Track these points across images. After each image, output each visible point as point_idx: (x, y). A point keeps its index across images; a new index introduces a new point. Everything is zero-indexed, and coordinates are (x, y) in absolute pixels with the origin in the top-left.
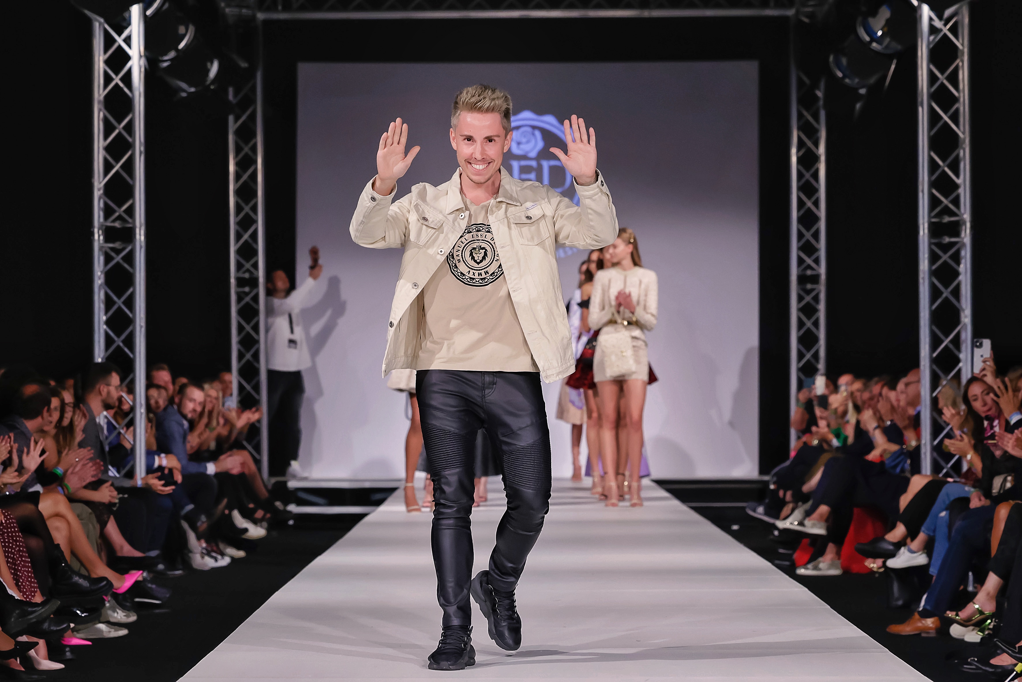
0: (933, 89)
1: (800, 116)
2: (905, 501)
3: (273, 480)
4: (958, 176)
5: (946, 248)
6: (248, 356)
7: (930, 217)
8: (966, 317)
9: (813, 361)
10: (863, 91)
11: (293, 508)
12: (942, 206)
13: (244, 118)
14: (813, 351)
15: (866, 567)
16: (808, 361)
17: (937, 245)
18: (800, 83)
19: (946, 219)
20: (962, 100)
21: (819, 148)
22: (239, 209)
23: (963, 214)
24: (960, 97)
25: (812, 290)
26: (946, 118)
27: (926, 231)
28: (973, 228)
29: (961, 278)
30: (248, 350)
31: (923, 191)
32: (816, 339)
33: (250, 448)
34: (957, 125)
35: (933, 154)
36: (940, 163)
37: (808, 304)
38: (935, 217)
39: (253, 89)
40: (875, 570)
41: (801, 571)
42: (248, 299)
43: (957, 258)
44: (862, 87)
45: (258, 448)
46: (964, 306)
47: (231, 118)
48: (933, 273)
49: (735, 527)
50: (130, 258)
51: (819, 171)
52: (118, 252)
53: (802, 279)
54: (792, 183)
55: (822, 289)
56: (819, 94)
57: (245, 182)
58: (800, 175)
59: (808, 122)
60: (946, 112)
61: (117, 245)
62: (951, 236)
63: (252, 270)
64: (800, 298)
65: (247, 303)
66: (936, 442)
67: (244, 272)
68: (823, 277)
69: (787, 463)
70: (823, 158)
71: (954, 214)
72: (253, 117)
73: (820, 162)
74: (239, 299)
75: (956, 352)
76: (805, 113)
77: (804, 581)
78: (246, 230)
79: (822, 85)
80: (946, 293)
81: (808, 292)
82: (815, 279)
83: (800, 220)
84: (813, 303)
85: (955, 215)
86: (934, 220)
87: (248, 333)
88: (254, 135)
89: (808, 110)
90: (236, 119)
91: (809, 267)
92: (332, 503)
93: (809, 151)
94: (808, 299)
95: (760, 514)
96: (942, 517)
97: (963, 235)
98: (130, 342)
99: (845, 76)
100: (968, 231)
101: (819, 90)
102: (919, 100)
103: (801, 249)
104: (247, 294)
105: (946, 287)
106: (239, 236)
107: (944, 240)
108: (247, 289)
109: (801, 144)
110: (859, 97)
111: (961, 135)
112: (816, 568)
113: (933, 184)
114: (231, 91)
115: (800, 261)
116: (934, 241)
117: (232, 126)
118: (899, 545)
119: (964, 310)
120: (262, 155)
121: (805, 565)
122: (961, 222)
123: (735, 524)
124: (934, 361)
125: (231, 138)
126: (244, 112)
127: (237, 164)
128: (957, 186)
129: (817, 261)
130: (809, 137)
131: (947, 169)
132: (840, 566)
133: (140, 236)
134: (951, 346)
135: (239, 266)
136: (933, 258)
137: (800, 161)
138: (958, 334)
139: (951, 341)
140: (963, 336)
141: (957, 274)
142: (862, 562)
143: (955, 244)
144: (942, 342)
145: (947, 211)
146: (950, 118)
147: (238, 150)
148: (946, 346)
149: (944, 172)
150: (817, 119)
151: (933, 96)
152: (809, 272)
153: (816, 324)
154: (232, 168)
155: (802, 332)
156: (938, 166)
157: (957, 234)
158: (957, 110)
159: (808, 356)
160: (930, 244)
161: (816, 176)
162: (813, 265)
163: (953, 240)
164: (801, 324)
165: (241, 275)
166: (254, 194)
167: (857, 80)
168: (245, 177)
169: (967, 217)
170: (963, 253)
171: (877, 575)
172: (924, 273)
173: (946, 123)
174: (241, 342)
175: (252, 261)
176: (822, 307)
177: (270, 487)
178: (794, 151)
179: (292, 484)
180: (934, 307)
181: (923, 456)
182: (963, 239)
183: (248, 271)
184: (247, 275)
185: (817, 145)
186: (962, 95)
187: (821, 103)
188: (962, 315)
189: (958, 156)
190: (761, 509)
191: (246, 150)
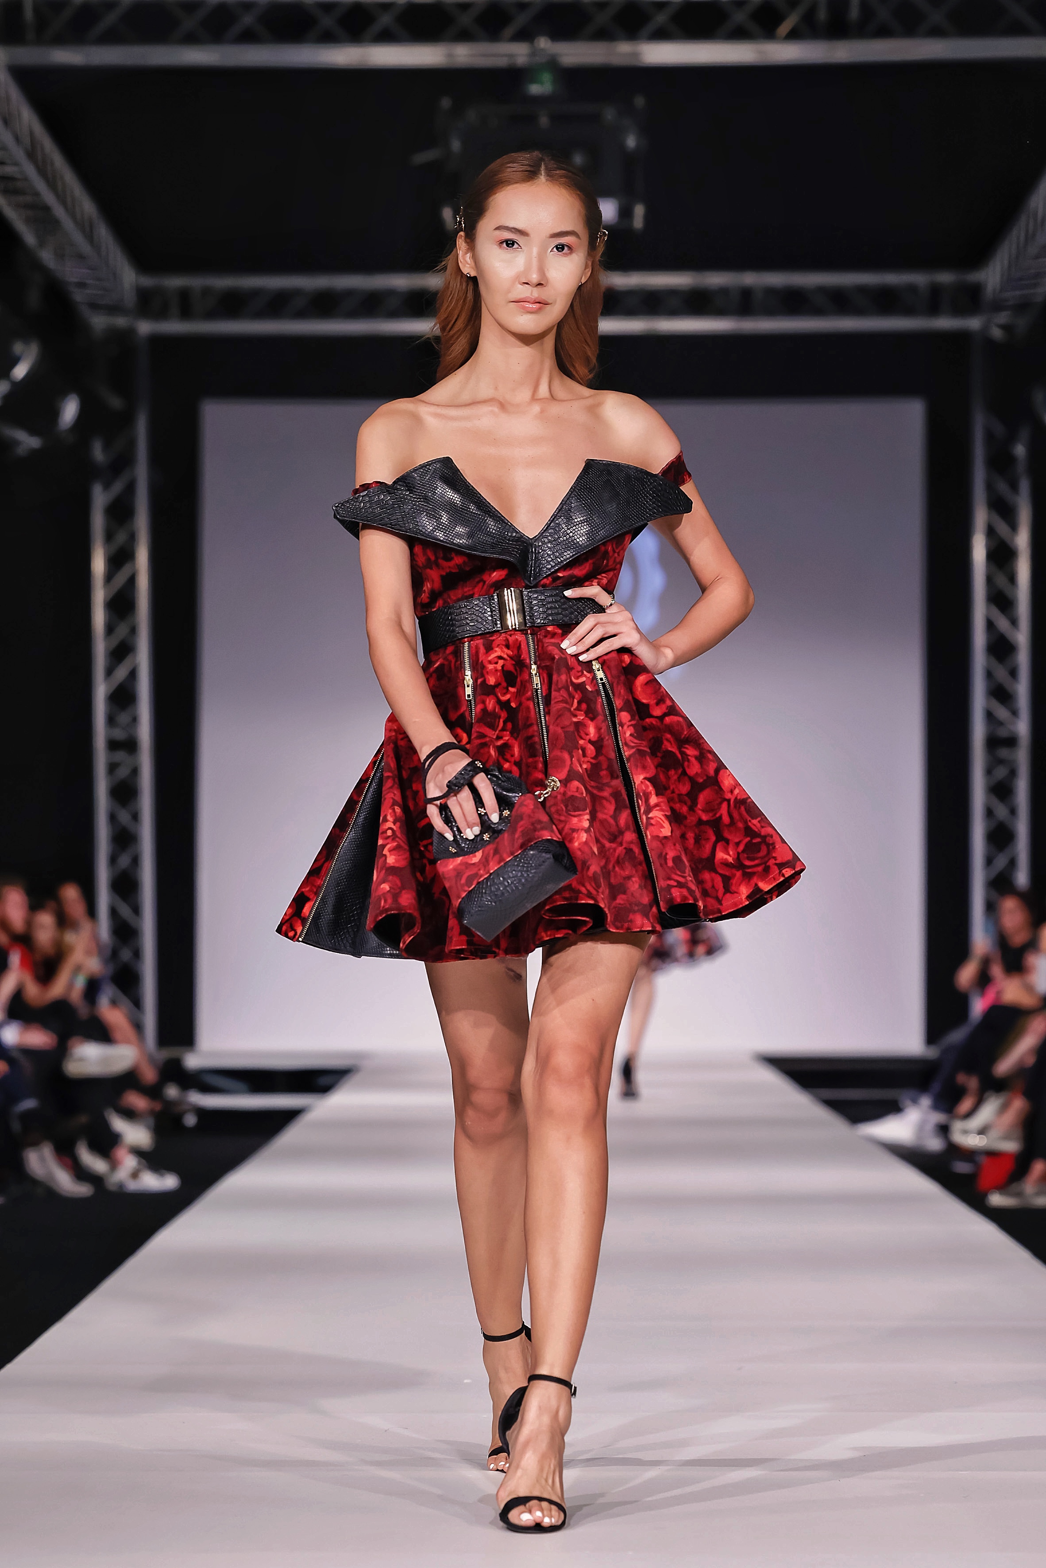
1: (990, 487)
6: (126, 861)
13: (117, 488)
14: (1007, 855)
16: (1002, 869)
18: (990, 437)
21: (1019, 536)
22: (110, 630)
25: (1006, 759)
30: (122, 852)
37: (1003, 780)
39: (132, 444)
41: (996, 1200)
42: (125, 772)
47: (97, 488)
51: (1019, 572)
53: (993, 743)
54: (975, 589)
55: (1022, 757)
56: (1019, 451)
57: (119, 590)
58: (989, 581)
59: (1001, 494)
64: (989, 772)
67: (119, 730)
68: (1024, 739)
70: (1025, 553)
72: (130, 489)
73: (1021, 560)
74: (111, 771)
76: (999, 482)
78: (119, 663)
79: (1024, 436)
81: (1001, 762)
82: (1011, 742)
83: (989, 650)
87: (123, 826)
88: (134, 515)
89: (1001, 476)
90: (105, 489)
92: (255, 1091)
93: (1004, 542)
101: (1019, 445)
103: (990, 695)
106: (109, 672)
108: (120, 756)
109: (991, 532)
112: (1019, 1194)
114: (98, 445)
115: (990, 716)
117: (100, 499)
120: (149, 546)
121: (999, 1188)
125: (98, 520)
126: (117, 478)
127: (107, 560)
129: (1015, 712)
130: (1004, 519)
135: (111, 721)
137: (989, 557)
147: (109, 537)
150: (1015, 490)
153: (1015, 811)
154: (98, 566)
155: (993, 824)
159: (1001, 862)
161: (1013, 580)
162: (1008, 719)
164: (988, 812)
165: (114, 734)
166: (134, 608)
168: (119, 581)
174: (112, 839)
175: (129, 712)
176: (1024, 784)
178: (979, 540)
179: (193, 1062)
185: (1015, 531)
187: (1022, 466)
191: (121, 538)
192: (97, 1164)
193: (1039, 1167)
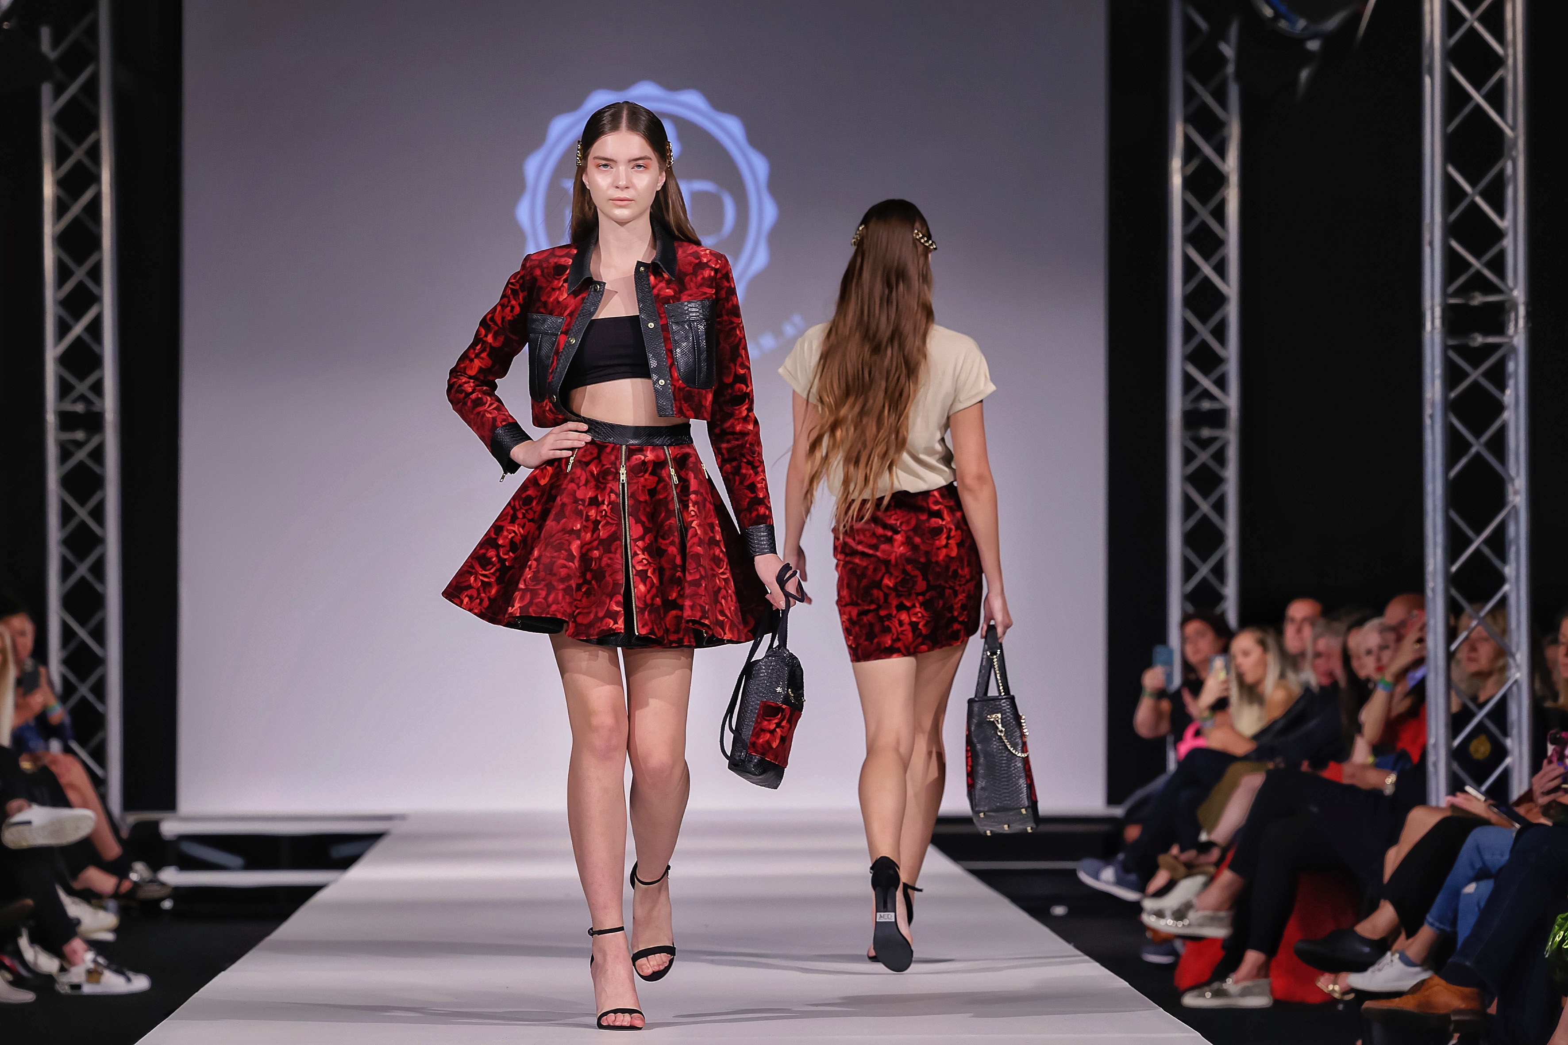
0: (1453, 41)
1: (1189, 94)
2: (1394, 858)
3: (132, 818)
4: (1501, 214)
5: (1476, 356)
6: (82, 570)
7: (1445, 295)
8: (1516, 493)
9: (1213, 580)
10: (1313, 45)
11: (171, 876)
12: (1471, 271)
13: (73, 89)
14: (1213, 561)
15: (1321, 991)
16: (1204, 580)
17: (1456, 349)
18: (1190, 29)
19: (1478, 299)
20: (1510, 61)
21: (1226, 158)
22: (63, 273)
23: (1512, 290)
24: (1507, 55)
25: (1212, 440)
26: (1478, 98)
27: (1438, 322)
28: (1529, 316)
29: (1508, 415)
30: (81, 557)
31: (1431, 244)
32: (1219, 538)
33: (83, 755)
34: (1501, 112)
35: (1451, 170)
36: (1467, 188)
37: (1204, 467)
38: (1456, 294)
39: (92, 32)
40: (1337, 995)
41: (1190, 1000)
42: (81, 455)
43: (1499, 376)
44: (1313, 37)
45: (99, 755)
46: (1513, 472)
47: (46, 90)
48: (1451, 406)
49: (1059, 910)
51: (1226, 203)
53: (1192, 419)
54: (1172, 226)
55: (1231, 436)
56: (1228, 50)
57: (76, 221)
58: (1189, 213)
59: (1204, 107)
60: (1478, 88)
62: (1486, 333)
63: (91, 396)
64: (1188, 457)
65: (81, 464)
66: (1456, 742)
67: (75, 401)
68: (1234, 415)
69: (1160, 782)
70: (1234, 179)
71: (1490, 288)
72: (91, 88)
73: (1228, 187)
74: (65, 454)
75: (1497, 562)
76: (1199, 88)
78: (78, 317)
79: (1233, 31)
80: (1477, 447)
81: (1204, 444)
82: (1218, 418)
83: (1189, 301)
84: (1212, 464)
85: (1496, 290)
86: (1452, 301)
87: (83, 524)
88: (94, 125)
89: (1204, 82)
90: (59, 91)
91: (1206, 394)
92: (251, 865)
93: (1207, 163)
94: (1204, 457)
95: (1107, 883)
96: (1469, 894)
97: (1511, 330)
99: (1278, 16)
100: (1521, 323)
101: (1227, 41)
102: (1426, 61)
103: (1190, 358)
104: (79, 445)
105: (1478, 435)
106: (63, 329)
107: (1475, 339)
108: (80, 435)
109: (1191, 152)
110: (1307, 57)
111: (1508, 132)
112: (1219, 993)
113: (1451, 230)
114: (45, 34)
115: (1189, 383)
116: (1451, 342)
118: (1381, 947)
119: (1512, 480)
120: (111, 166)
121: (1198, 986)
122: (1507, 305)
123: (1059, 903)
124: (1452, 580)
125: (47, 130)
126: (73, 77)
127: (61, 183)
128: (1499, 234)
129: (1221, 383)
130: (1207, 138)
131: (1479, 200)
132: (1267, 989)
134: (1487, 551)
135: (64, 389)
136: (1452, 375)
137: (1188, 183)
138: (1502, 528)
139: (1487, 542)
140: (1511, 531)
141: (1500, 408)
142: (1312, 981)
143: (1496, 347)
144: (1469, 542)
145: (1480, 283)
146: (1486, 98)
147: (61, 154)
148: (1478, 551)
149: (1474, 205)
150: (1222, 101)
151: (1452, 55)
152: (1206, 405)
153: (1220, 507)
154: (49, 190)
155: (1192, 522)
156: (1463, 194)
157: (1500, 329)
158: (1501, 82)
159: (1204, 570)
160: (1446, 348)
161: (1219, 214)
162: (1214, 390)
163: (1491, 340)
164: (1189, 507)
165: (68, 407)
166: (96, 243)
167: (1302, 23)
168: (76, 209)
169: (1519, 294)
170: (1511, 366)
171: (1341, 1007)
172: (1433, 405)
173: (1478, 107)
174: (67, 542)
175: (91, 379)
176: (1231, 473)
177: (125, 833)
178: (1176, 164)
179: (170, 827)
180: (1453, 473)
181: (1431, 768)
182: (1512, 337)
183: (82, 398)
184: (79, 408)
185: (1221, 152)
186: (1510, 51)
187: (1230, 69)
188: (1510, 489)
189: (1502, 172)
190: (1108, 874)
191: (78, 154)
192: (47, 964)
193: (1252, 958)
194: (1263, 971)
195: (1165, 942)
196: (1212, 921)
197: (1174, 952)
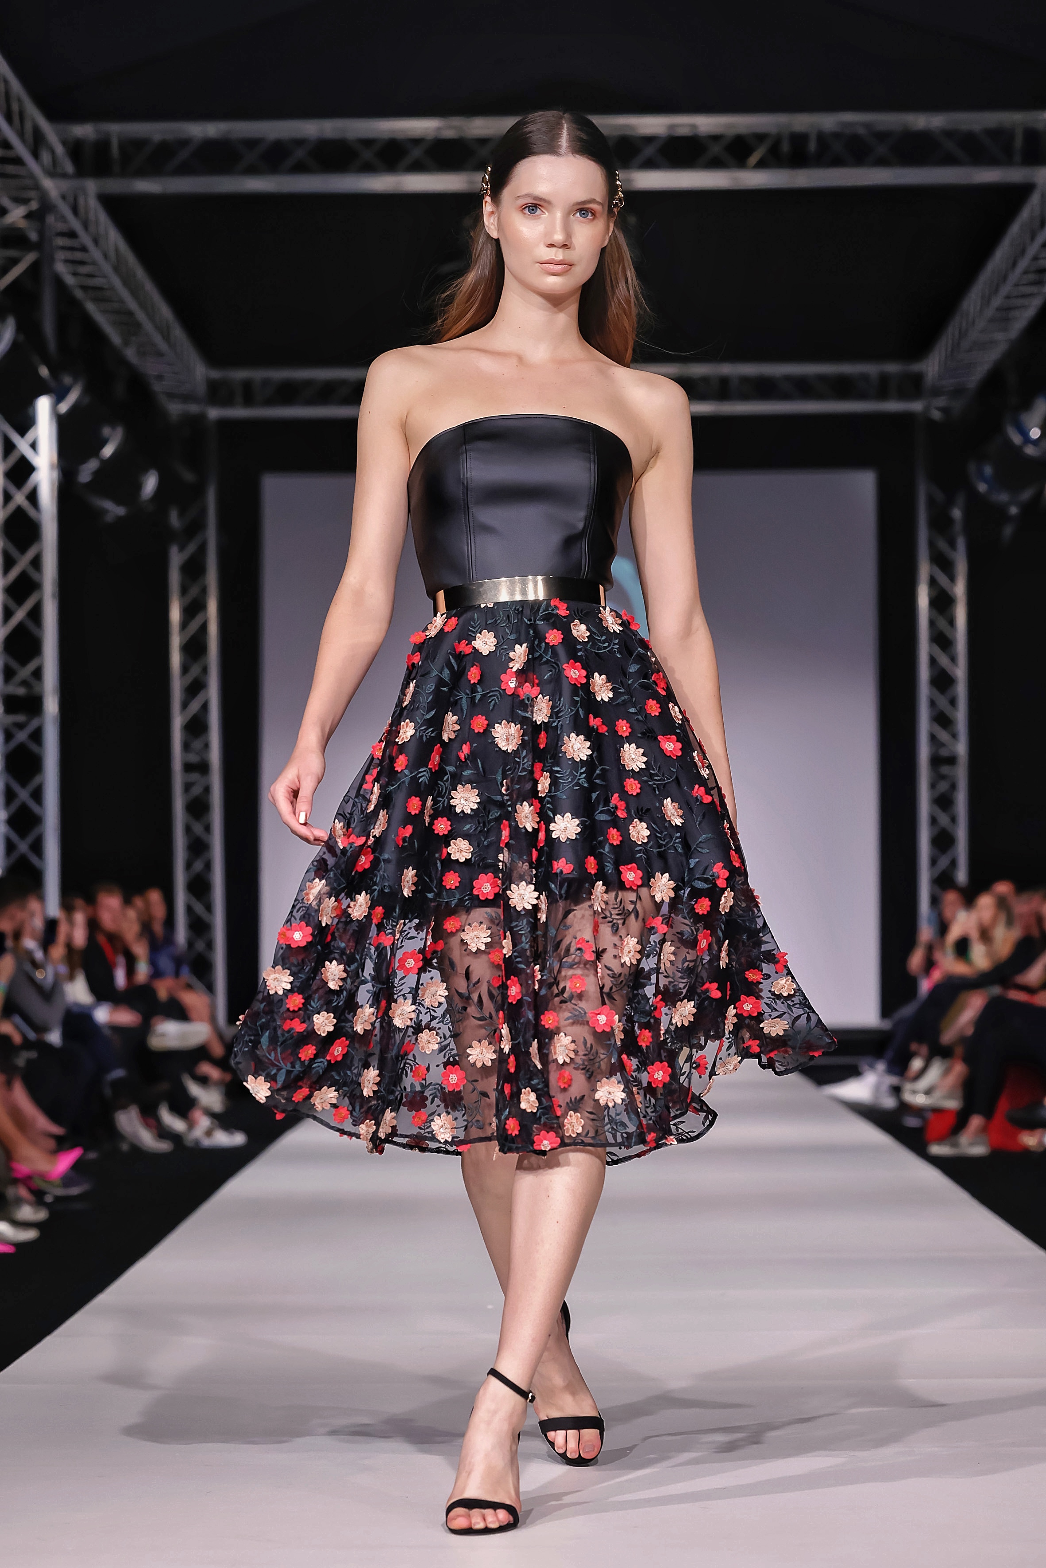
1: (931, 544)
6: (198, 866)
9: (950, 866)
10: (1014, 510)
13: (191, 549)
14: (950, 856)
15: (1022, 1143)
16: (944, 868)
18: (931, 502)
21: (957, 585)
22: (185, 669)
25: (948, 775)
30: (197, 858)
32: (954, 841)
37: (943, 793)
39: (203, 511)
40: (1033, 1147)
41: (936, 1149)
42: (197, 790)
44: (1013, 505)
47: (174, 549)
50: (37, 736)
51: (956, 616)
52: (21, 726)
53: (936, 761)
55: (961, 773)
56: (956, 513)
57: (193, 636)
58: (932, 624)
59: (941, 551)
61: (20, 718)
63: (203, 751)
64: (933, 786)
65: (196, 796)
67: (193, 755)
68: (963, 759)
70: (961, 599)
72: (202, 549)
73: (958, 604)
74: (186, 790)
76: (938, 540)
77: (938, 1162)
78: (194, 698)
79: (960, 502)
81: (943, 777)
82: (952, 760)
83: (932, 683)
84: (949, 792)
87: (198, 835)
89: (941, 536)
90: (181, 551)
91: (944, 744)
93: (944, 591)
94: (943, 786)
98: (38, 847)
99: (990, 491)
101: (956, 508)
103: (933, 719)
104: (196, 783)
106: (185, 706)
108: (196, 777)
109: (933, 583)
110: (1010, 518)
112: (955, 1145)
114: (174, 512)
115: (933, 738)
117: (176, 558)
120: (214, 600)
121: (941, 1139)
125: (175, 575)
126: (191, 541)
127: (182, 611)
129: (955, 737)
130: (944, 572)
132: (987, 1142)
133: (51, 706)
135: (186, 747)
142: (1015, 1136)
147: (184, 591)
150: (954, 547)
152: (944, 752)
153: (954, 820)
154: (176, 613)
155: (935, 830)
159: (944, 862)
161: (952, 623)
162: (950, 742)
164: (933, 820)
165: (188, 758)
167: (1006, 496)
168: (193, 627)
171: (1033, 1156)
174: (188, 848)
175: (203, 740)
176: (961, 797)
178: (923, 592)
183: (197, 752)
184: (196, 759)
185: (953, 582)
187: (959, 526)
191: (194, 591)
192: (177, 1124)
193: (976, 1122)
194: (984, 1130)
195: (918, 1111)
196: (949, 1096)
197: (923, 1118)
